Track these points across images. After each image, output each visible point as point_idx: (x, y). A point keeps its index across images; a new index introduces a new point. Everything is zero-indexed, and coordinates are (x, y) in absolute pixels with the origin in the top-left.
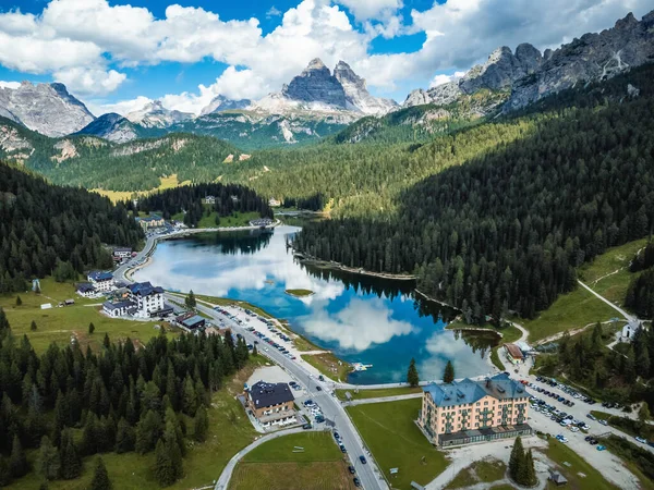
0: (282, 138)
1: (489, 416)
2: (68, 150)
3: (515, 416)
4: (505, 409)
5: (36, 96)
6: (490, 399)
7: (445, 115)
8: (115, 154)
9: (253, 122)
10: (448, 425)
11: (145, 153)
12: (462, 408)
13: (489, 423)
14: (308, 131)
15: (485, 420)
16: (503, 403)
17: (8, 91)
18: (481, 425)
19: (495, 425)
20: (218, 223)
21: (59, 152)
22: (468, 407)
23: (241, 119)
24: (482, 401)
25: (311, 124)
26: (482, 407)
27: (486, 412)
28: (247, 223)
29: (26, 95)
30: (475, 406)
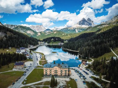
0: (76, 32)
1: (57, 72)
2: (39, 34)
3: (64, 73)
4: (62, 71)
5: (38, 27)
6: (57, 68)
7: (107, 25)
8: (46, 34)
9: (71, 29)
10: (46, 72)
11: (50, 34)
12: (50, 69)
13: (57, 74)
14: (81, 31)
15: (56, 73)
16: (61, 69)
17: (35, 26)
18: (55, 74)
19: (59, 74)
20: (53, 43)
21: (38, 34)
22: (51, 69)
23: (69, 29)
24: (55, 67)
25: (82, 29)
26: (55, 69)
27: (56, 71)
28: (58, 43)
29: (37, 27)
30: (53, 69)
